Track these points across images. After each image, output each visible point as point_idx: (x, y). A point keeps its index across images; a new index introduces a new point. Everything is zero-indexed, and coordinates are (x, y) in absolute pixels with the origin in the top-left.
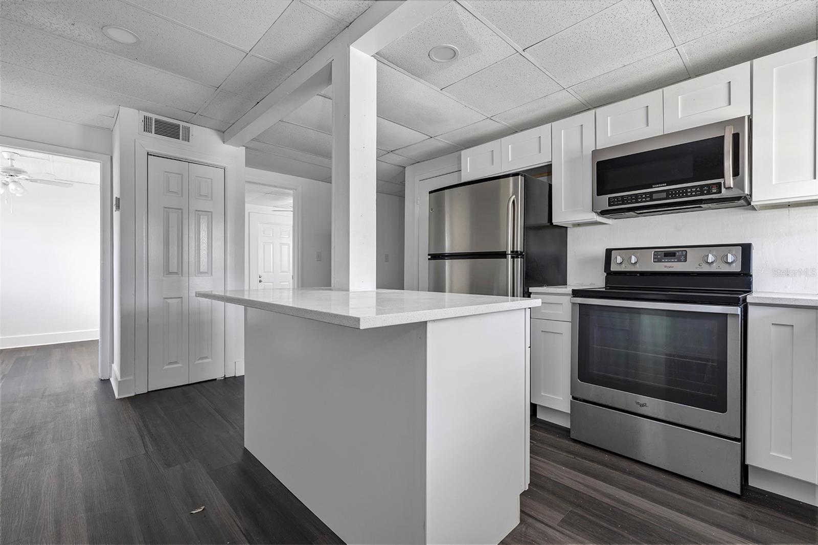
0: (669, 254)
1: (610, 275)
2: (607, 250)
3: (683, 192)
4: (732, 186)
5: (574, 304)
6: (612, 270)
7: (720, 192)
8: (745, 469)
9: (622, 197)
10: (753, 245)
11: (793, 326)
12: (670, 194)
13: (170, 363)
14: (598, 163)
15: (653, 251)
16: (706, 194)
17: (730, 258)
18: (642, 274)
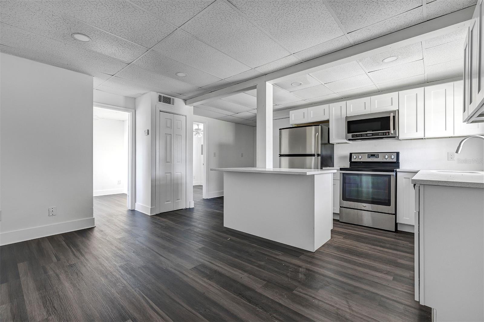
0: (373, 155)
1: (352, 163)
2: (350, 153)
3: (377, 134)
4: (393, 133)
5: (340, 173)
6: (352, 161)
7: (389, 135)
8: (396, 224)
9: (357, 134)
10: (400, 152)
11: (409, 178)
12: (373, 134)
13: (167, 201)
14: (348, 122)
15: (367, 154)
16: (385, 135)
17: (393, 157)
18: (363, 162)
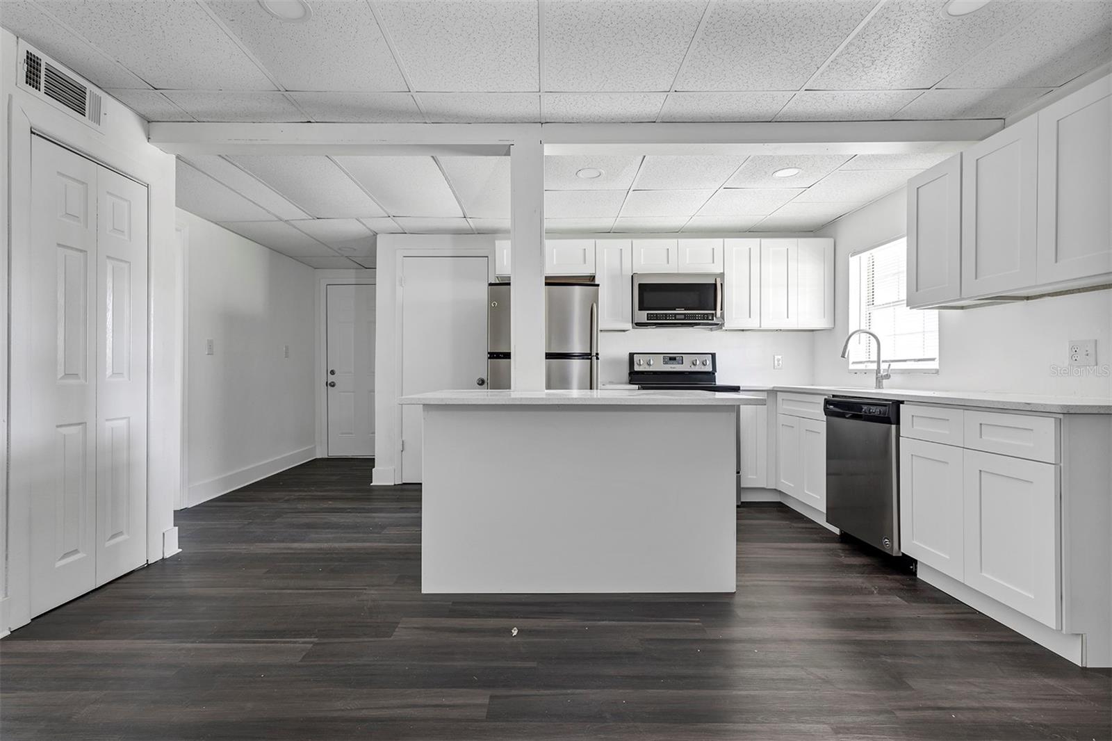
0: (672, 358)
1: (634, 372)
2: (630, 353)
3: (694, 316)
4: (719, 316)
6: (634, 369)
7: (713, 319)
9: (656, 314)
10: (718, 354)
12: (686, 317)
13: (67, 555)
14: (640, 285)
15: (662, 356)
16: (705, 320)
18: (655, 373)
